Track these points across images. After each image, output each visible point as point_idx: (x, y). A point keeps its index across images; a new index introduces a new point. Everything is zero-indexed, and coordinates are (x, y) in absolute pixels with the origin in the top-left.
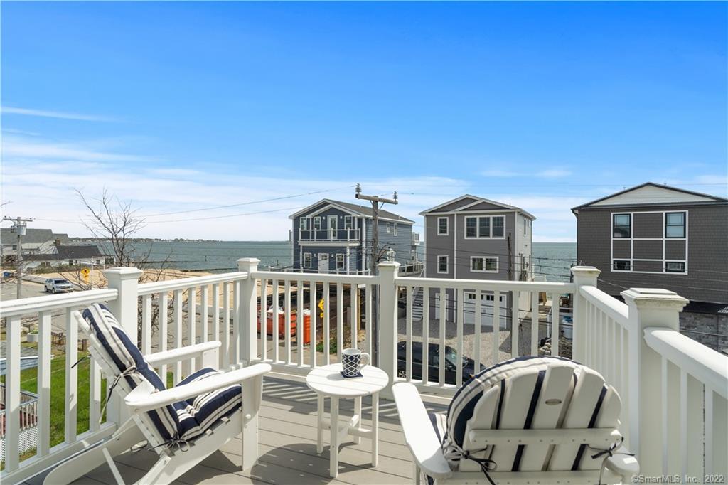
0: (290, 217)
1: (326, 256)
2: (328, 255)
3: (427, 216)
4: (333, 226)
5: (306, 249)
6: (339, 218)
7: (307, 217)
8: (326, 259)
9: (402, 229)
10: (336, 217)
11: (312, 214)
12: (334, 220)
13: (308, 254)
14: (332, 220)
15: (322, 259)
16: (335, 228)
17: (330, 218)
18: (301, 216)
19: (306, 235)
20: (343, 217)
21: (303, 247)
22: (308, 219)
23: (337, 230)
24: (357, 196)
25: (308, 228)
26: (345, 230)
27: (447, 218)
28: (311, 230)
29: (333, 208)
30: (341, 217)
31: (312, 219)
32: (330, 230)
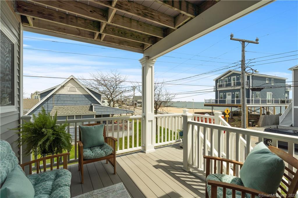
0: (214, 80)
1: (230, 94)
2: (231, 93)
4: (234, 80)
5: (221, 91)
6: (237, 77)
7: (221, 79)
8: (230, 95)
10: (235, 77)
11: (224, 77)
12: (235, 78)
13: (222, 94)
14: (233, 78)
15: (228, 95)
17: (232, 78)
18: (219, 79)
19: (221, 86)
21: (219, 91)
22: (222, 80)
23: (236, 81)
24: (231, 39)
25: (222, 82)
26: (240, 81)
29: (234, 73)
31: (224, 79)
32: (232, 82)
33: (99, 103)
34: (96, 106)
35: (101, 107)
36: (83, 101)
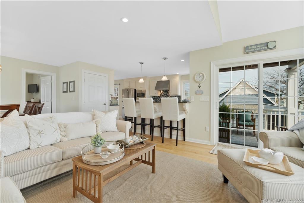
33: (271, 103)
34: (267, 105)
35: (274, 107)
36: (253, 101)
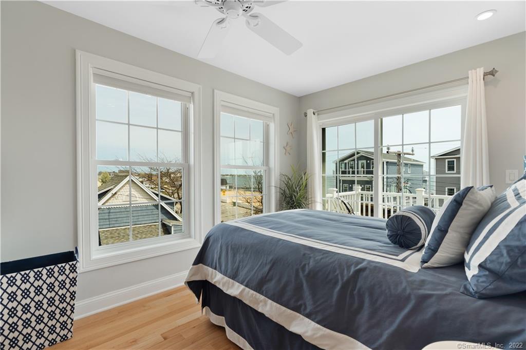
3: (436, 159)
4: (363, 167)
5: (345, 182)
6: (367, 162)
7: (345, 162)
9: (414, 169)
10: (365, 162)
11: (349, 160)
12: (363, 163)
13: (346, 185)
14: (362, 163)
16: (364, 169)
17: (360, 162)
19: (344, 173)
20: (370, 161)
21: (343, 180)
22: (346, 163)
23: (365, 170)
25: (346, 169)
26: (371, 169)
27: (455, 160)
28: (347, 170)
29: (362, 156)
30: (368, 162)
31: (348, 163)
36: (148, 216)
